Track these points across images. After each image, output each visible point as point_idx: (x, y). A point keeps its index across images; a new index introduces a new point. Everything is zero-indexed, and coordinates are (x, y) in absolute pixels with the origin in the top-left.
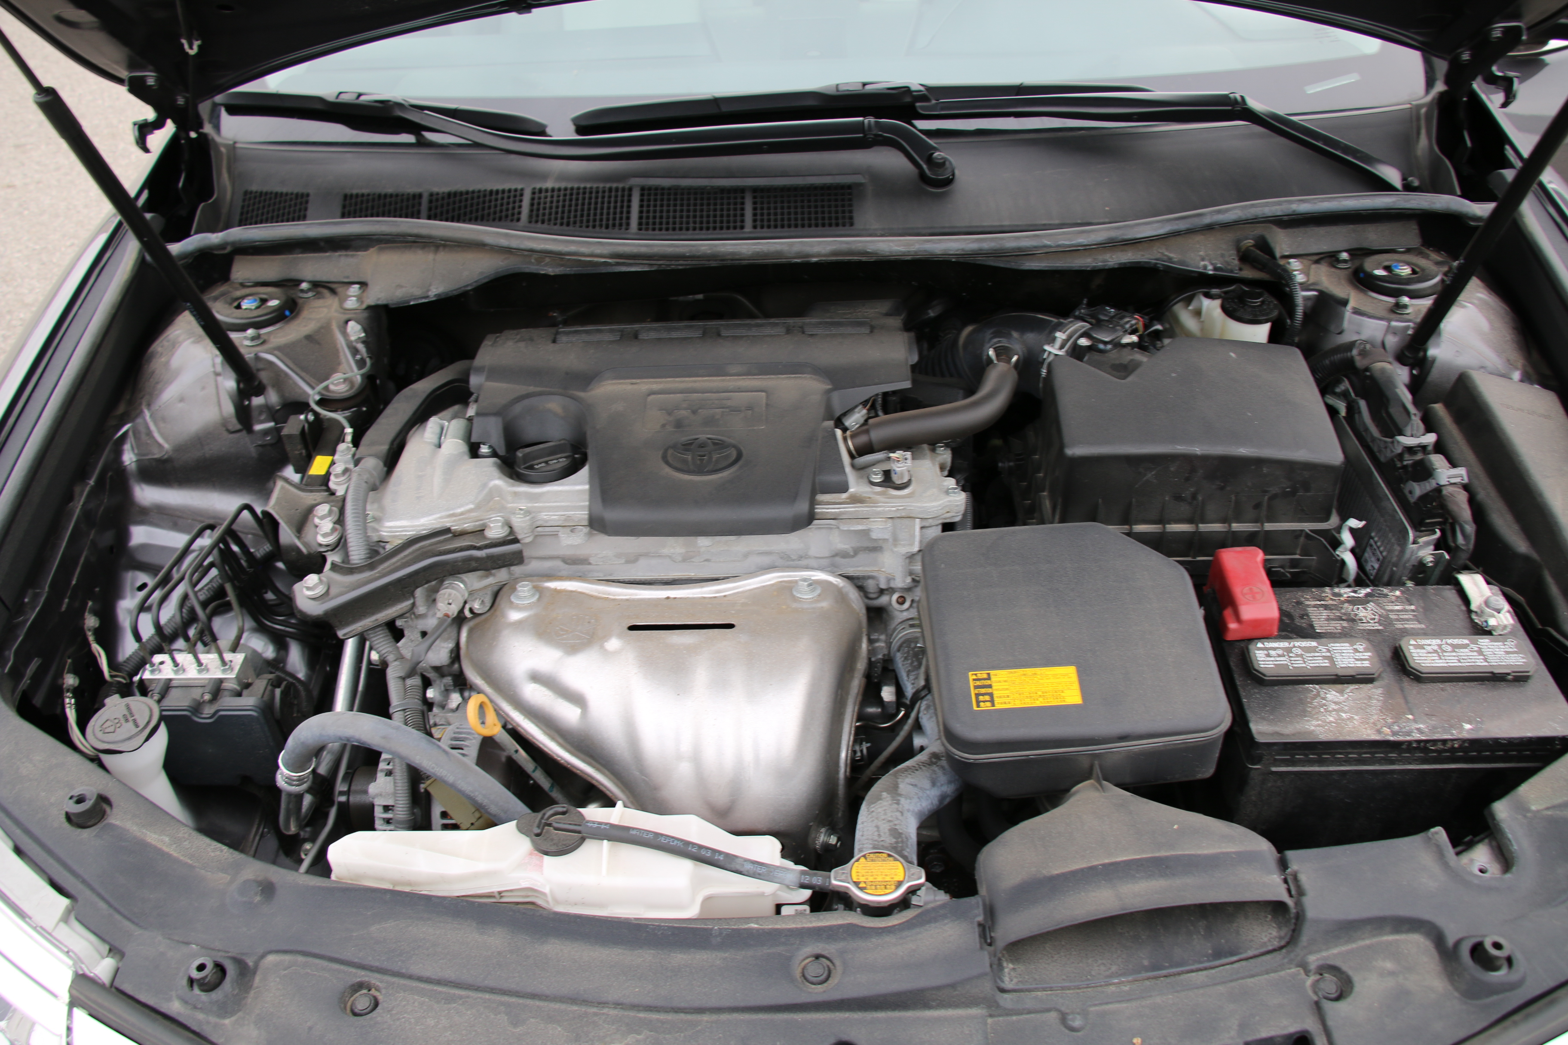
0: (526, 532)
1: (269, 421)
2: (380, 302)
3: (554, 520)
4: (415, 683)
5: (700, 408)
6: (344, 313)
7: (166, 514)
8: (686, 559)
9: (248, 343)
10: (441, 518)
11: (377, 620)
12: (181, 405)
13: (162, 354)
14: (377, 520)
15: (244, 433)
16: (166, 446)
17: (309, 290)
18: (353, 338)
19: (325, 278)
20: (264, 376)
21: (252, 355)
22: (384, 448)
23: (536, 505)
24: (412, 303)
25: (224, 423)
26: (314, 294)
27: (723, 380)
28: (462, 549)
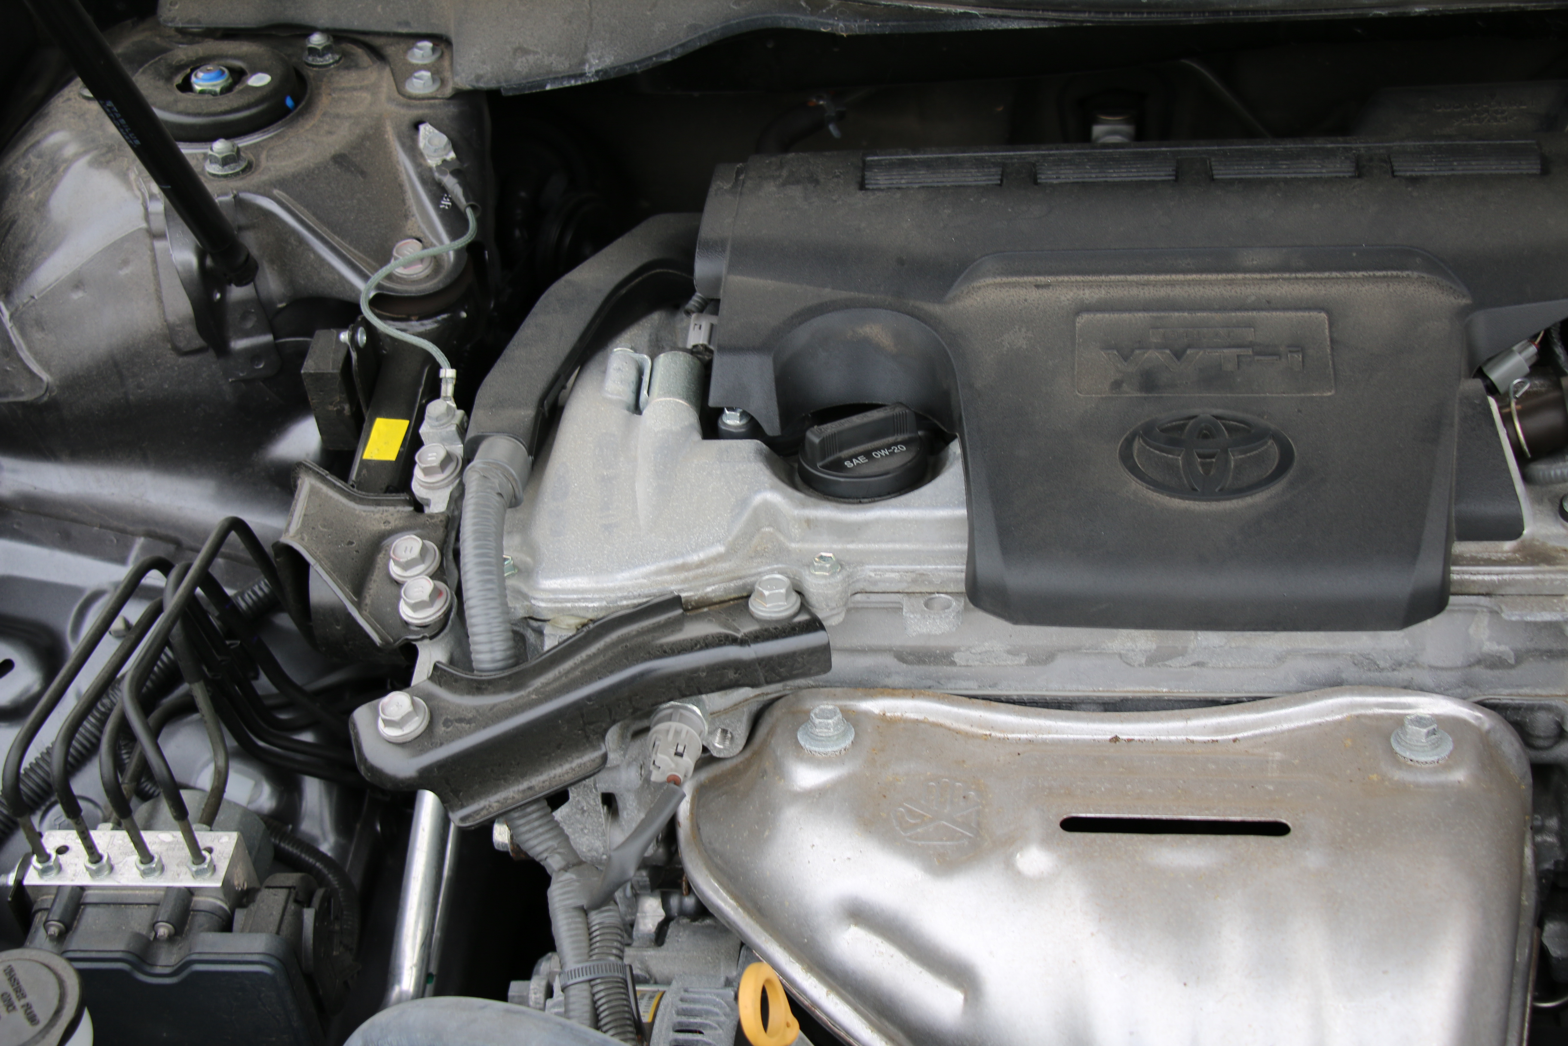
0: (834, 605)
1: (264, 333)
2: (482, 85)
3: (891, 581)
4: (608, 921)
5: (1189, 346)
6: (409, 106)
7: (46, 515)
8: (1153, 660)
9: (214, 169)
10: (659, 573)
11: (530, 788)
12: (77, 296)
13: (28, 182)
14: (525, 572)
15: (211, 355)
16: (45, 377)
17: (327, 49)
18: (433, 162)
19: (356, 24)
20: (251, 241)
21: (229, 198)
22: (527, 414)
23: (851, 546)
24: (548, 88)
25: (170, 333)
26: (337, 57)
27: (1231, 282)
28: (706, 643)
